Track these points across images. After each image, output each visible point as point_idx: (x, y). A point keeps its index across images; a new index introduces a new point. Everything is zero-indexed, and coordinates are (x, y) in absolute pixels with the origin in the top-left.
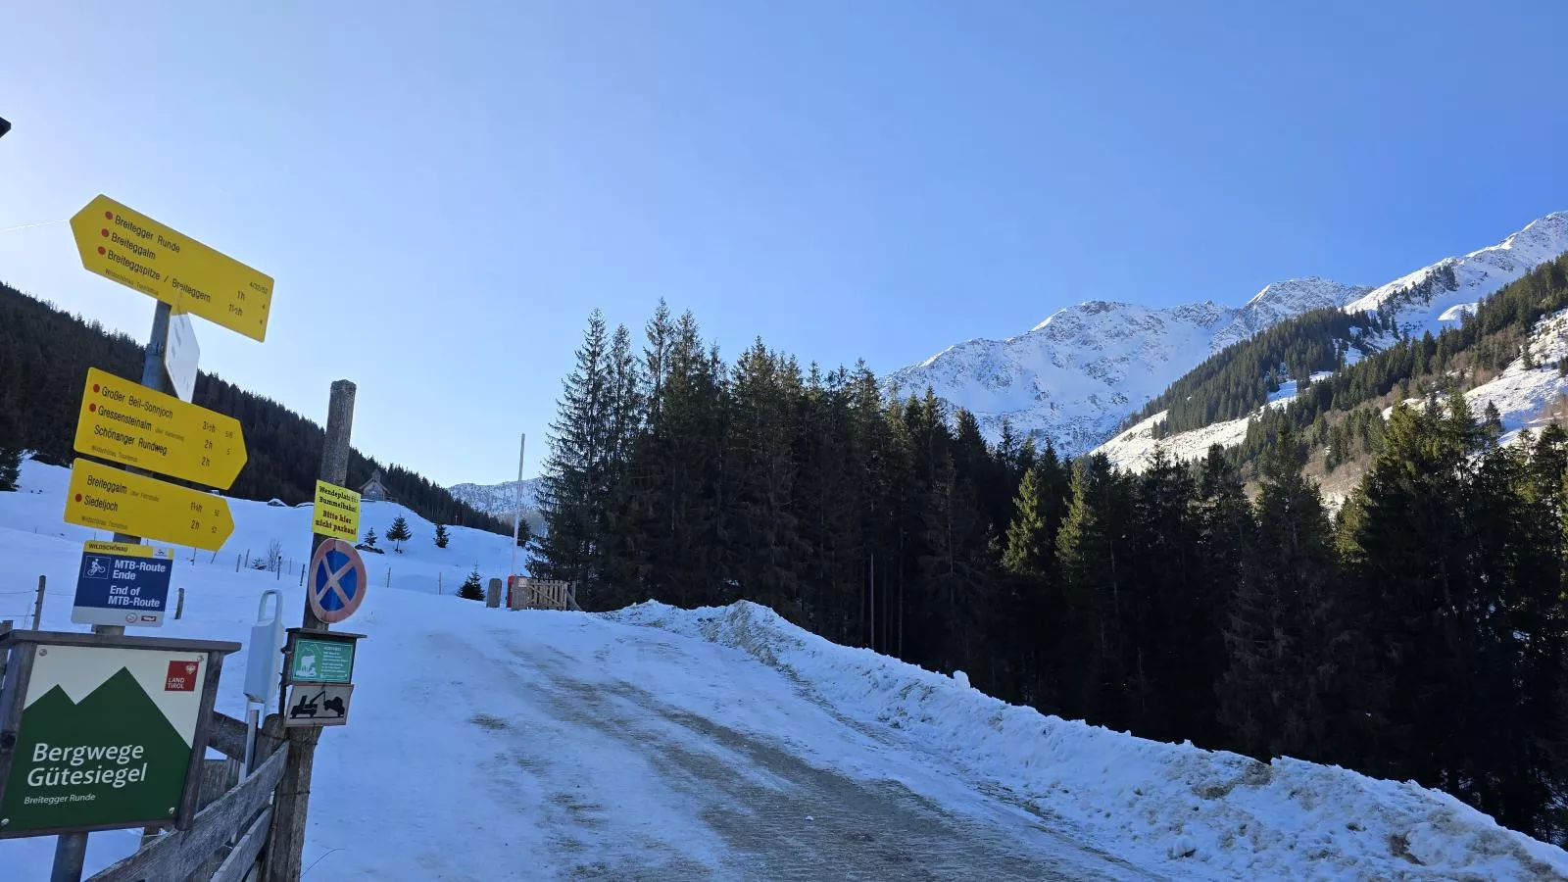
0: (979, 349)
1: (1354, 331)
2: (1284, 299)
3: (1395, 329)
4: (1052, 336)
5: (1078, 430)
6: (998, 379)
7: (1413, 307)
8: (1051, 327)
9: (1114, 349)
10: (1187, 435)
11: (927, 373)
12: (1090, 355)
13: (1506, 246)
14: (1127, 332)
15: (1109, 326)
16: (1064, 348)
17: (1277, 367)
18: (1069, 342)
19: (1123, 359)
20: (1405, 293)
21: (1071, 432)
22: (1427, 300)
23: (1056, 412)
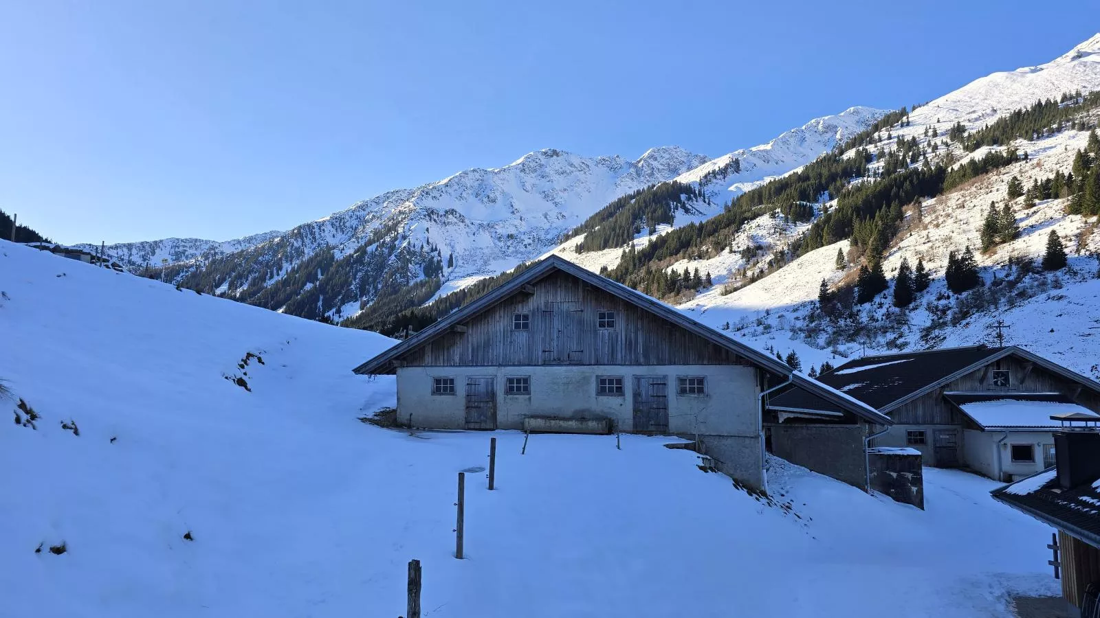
0: (477, 175)
1: (683, 197)
2: (659, 159)
3: (704, 197)
4: (523, 170)
5: (535, 236)
6: (489, 197)
7: (717, 181)
8: (523, 164)
9: (560, 182)
10: (593, 254)
11: (443, 189)
12: (544, 185)
13: (768, 147)
14: (568, 172)
15: (557, 168)
16: (530, 179)
17: (641, 219)
18: (533, 175)
19: (565, 190)
20: (714, 172)
21: (531, 237)
22: (724, 178)
23: (523, 223)
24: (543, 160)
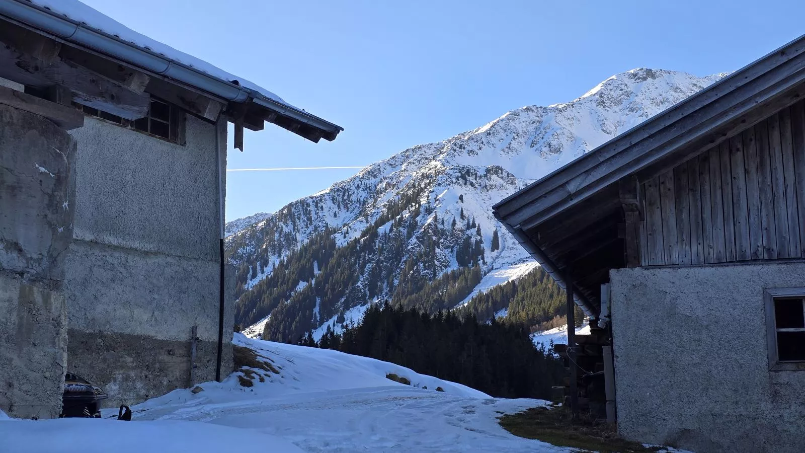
24: (632, 85)
